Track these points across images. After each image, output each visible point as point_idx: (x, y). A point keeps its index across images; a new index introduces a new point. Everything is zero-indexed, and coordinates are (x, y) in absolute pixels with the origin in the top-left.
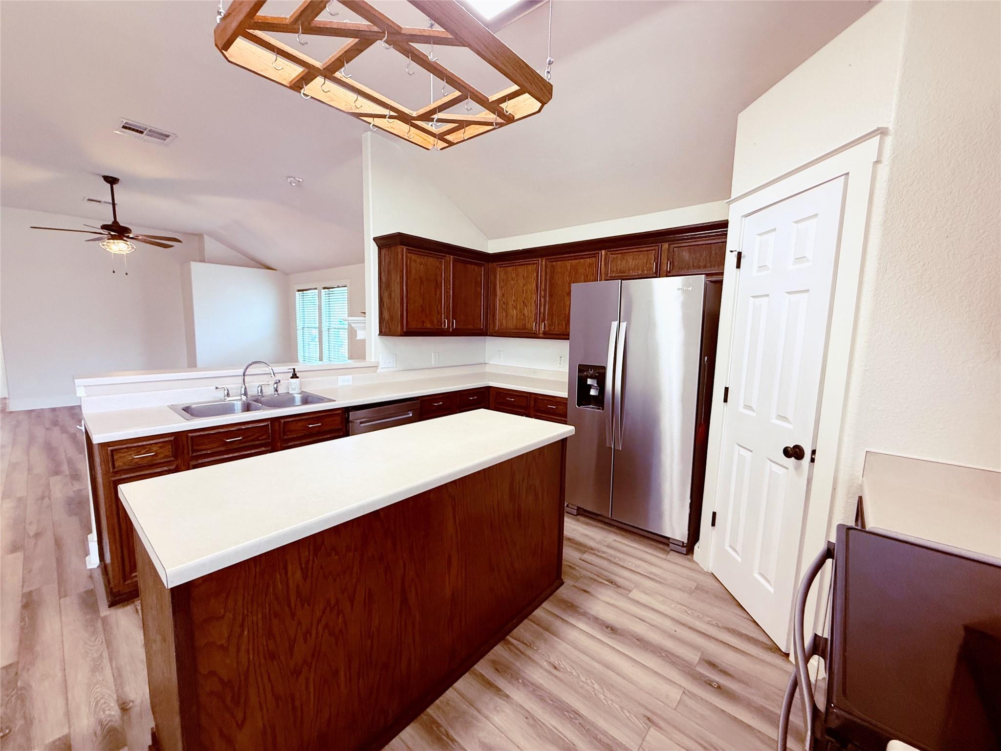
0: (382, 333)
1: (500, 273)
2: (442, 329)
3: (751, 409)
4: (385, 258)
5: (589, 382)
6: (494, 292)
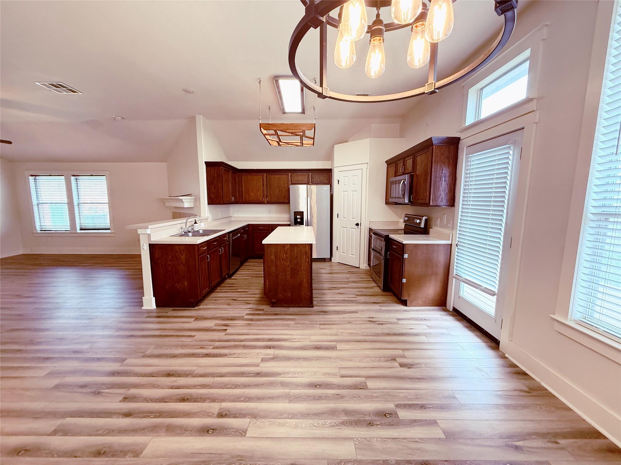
0: (208, 204)
1: (244, 177)
2: (231, 201)
3: (345, 218)
4: (210, 171)
5: (298, 217)
6: (241, 186)
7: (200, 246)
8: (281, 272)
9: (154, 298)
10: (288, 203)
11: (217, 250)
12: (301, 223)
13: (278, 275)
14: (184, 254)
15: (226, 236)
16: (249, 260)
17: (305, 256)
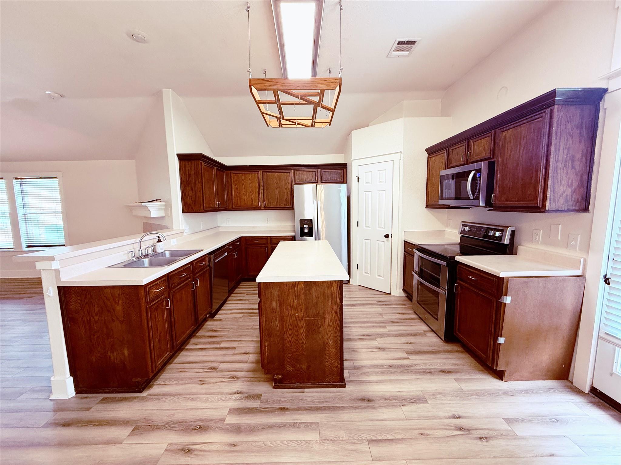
0: (184, 212)
1: (234, 176)
2: (216, 208)
3: (368, 227)
4: (185, 167)
5: (305, 226)
6: (230, 187)
7: (150, 287)
8: (291, 329)
9: (72, 378)
10: (292, 208)
11: (187, 284)
12: (310, 234)
13: (285, 333)
14: (121, 302)
15: (204, 259)
16: (243, 284)
17: (330, 301)
